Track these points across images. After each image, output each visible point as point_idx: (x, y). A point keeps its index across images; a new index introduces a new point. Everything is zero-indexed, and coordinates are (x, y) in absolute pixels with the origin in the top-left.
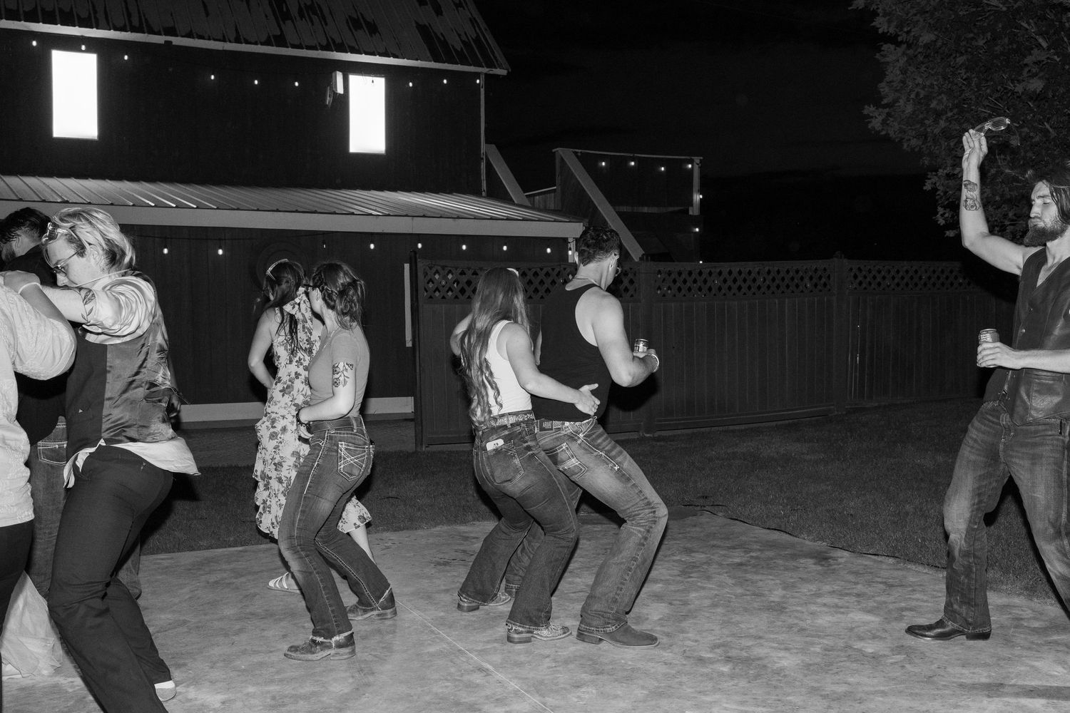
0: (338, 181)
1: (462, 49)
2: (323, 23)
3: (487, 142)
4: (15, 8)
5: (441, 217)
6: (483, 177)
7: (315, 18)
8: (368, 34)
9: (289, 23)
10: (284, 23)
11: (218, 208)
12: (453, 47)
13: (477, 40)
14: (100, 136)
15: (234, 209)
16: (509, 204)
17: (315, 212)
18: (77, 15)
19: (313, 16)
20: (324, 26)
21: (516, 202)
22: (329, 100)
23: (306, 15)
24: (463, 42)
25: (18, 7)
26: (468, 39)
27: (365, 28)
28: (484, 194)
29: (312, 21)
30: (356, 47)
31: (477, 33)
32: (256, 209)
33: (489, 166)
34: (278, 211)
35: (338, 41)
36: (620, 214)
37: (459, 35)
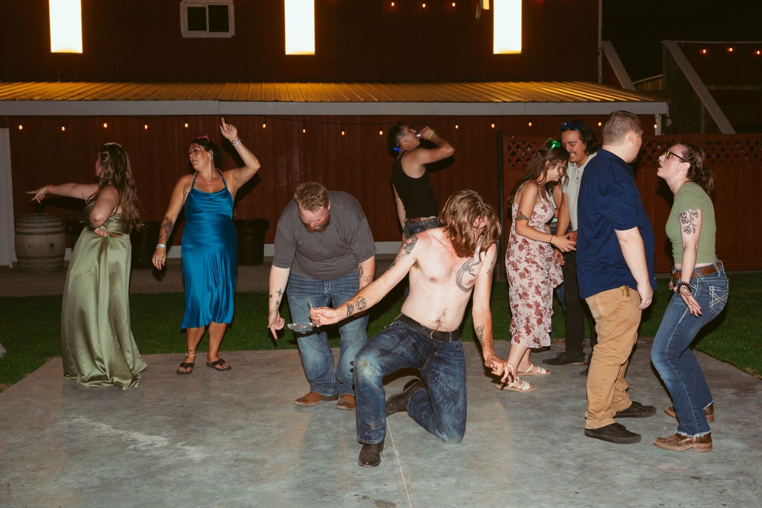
0: (485, 76)
3: (604, 39)
5: (547, 102)
6: (600, 67)
11: (379, 101)
14: (316, 52)
15: (390, 102)
16: (617, 89)
17: (450, 101)
21: (623, 87)
22: (477, 15)
28: (600, 81)
32: (406, 100)
33: (605, 58)
34: (422, 101)
36: (713, 93)
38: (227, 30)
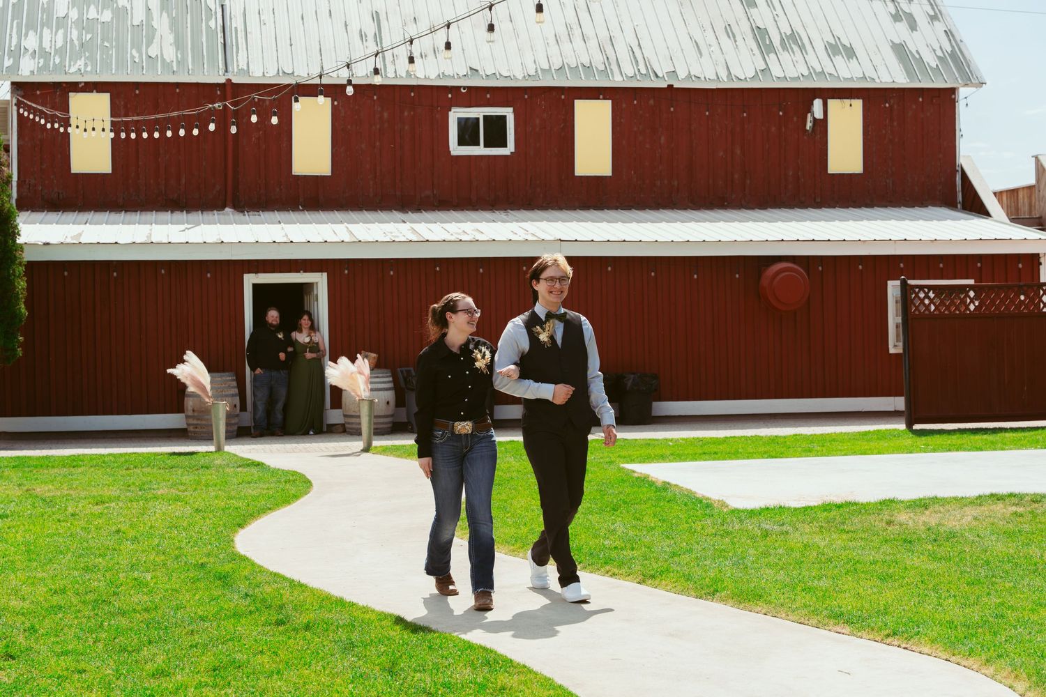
0: (818, 200)
1: (937, 65)
2: (803, 52)
4: (547, 67)
6: (959, 188)
7: (795, 48)
8: (846, 58)
9: (772, 56)
10: (769, 57)
12: (928, 63)
13: (953, 55)
14: (613, 172)
18: (596, 68)
19: (793, 46)
20: (805, 55)
22: (809, 125)
23: (788, 46)
24: (939, 58)
25: (550, 67)
26: (944, 54)
27: (843, 54)
28: (959, 206)
29: (793, 52)
30: (836, 75)
31: (952, 47)
33: (964, 177)
35: (819, 69)
37: (934, 51)
38: (504, 145)
